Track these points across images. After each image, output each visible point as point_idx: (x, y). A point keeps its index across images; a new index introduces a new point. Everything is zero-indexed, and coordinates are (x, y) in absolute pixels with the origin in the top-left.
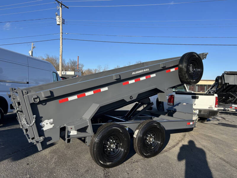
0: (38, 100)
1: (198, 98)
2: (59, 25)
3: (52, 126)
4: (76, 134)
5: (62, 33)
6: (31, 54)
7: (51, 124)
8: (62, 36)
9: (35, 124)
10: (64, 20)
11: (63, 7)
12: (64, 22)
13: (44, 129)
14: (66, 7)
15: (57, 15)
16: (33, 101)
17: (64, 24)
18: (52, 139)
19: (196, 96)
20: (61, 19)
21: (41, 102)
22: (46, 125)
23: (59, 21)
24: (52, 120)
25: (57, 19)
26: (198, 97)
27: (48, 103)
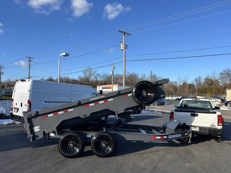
0: (31, 116)
1: (197, 116)
2: (123, 50)
3: (39, 130)
4: (54, 135)
5: (125, 56)
6: (112, 74)
7: (39, 129)
8: (125, 58)
9: (29, 128)
10: (127, 45)
11: (126, 34)
12: (127, 47)
13: (35, 131)
14: (129, 34)
15: (121, 42)
16: (28, 117)
17: (127, 48)
18: (39, 137)
19: (196, 113)
20: (124, 45)
21: (32, 117)
22: (36, 129)
23: (122, 46)
24: (39, 127)
25: (122, 45)
26: (198, 114)
27: (37, 118)
